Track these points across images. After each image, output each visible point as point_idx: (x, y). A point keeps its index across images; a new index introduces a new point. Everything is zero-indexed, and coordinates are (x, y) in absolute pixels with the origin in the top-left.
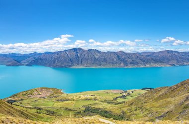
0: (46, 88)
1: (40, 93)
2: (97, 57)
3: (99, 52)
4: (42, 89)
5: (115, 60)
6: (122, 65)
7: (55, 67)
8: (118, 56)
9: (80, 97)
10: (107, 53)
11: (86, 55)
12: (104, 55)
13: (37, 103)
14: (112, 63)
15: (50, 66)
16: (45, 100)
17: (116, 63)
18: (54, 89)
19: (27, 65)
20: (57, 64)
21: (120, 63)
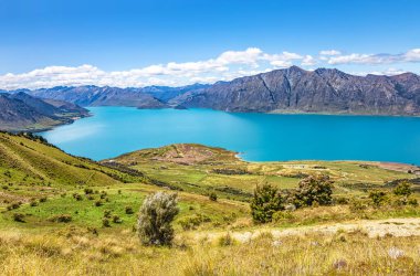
0: (198, 145)
1: (181, 154)
2: (337, 88)
3: (343, 75)
4: (188, 147)
5: (389, 95)
6: (409, 108)
7: (235, 111)
8: (398, 87)
9: (280, 168)
10: (365, 78)
11: (310, 83)
12: (358, 83)
13: (164, 172)
14: (380, 103)
15: (223, 109)
16: (186, 168)
17: (392, 103)
18: (219, 149)
19: (176, 108)
20: (239, 103)
21: (405, 105)
